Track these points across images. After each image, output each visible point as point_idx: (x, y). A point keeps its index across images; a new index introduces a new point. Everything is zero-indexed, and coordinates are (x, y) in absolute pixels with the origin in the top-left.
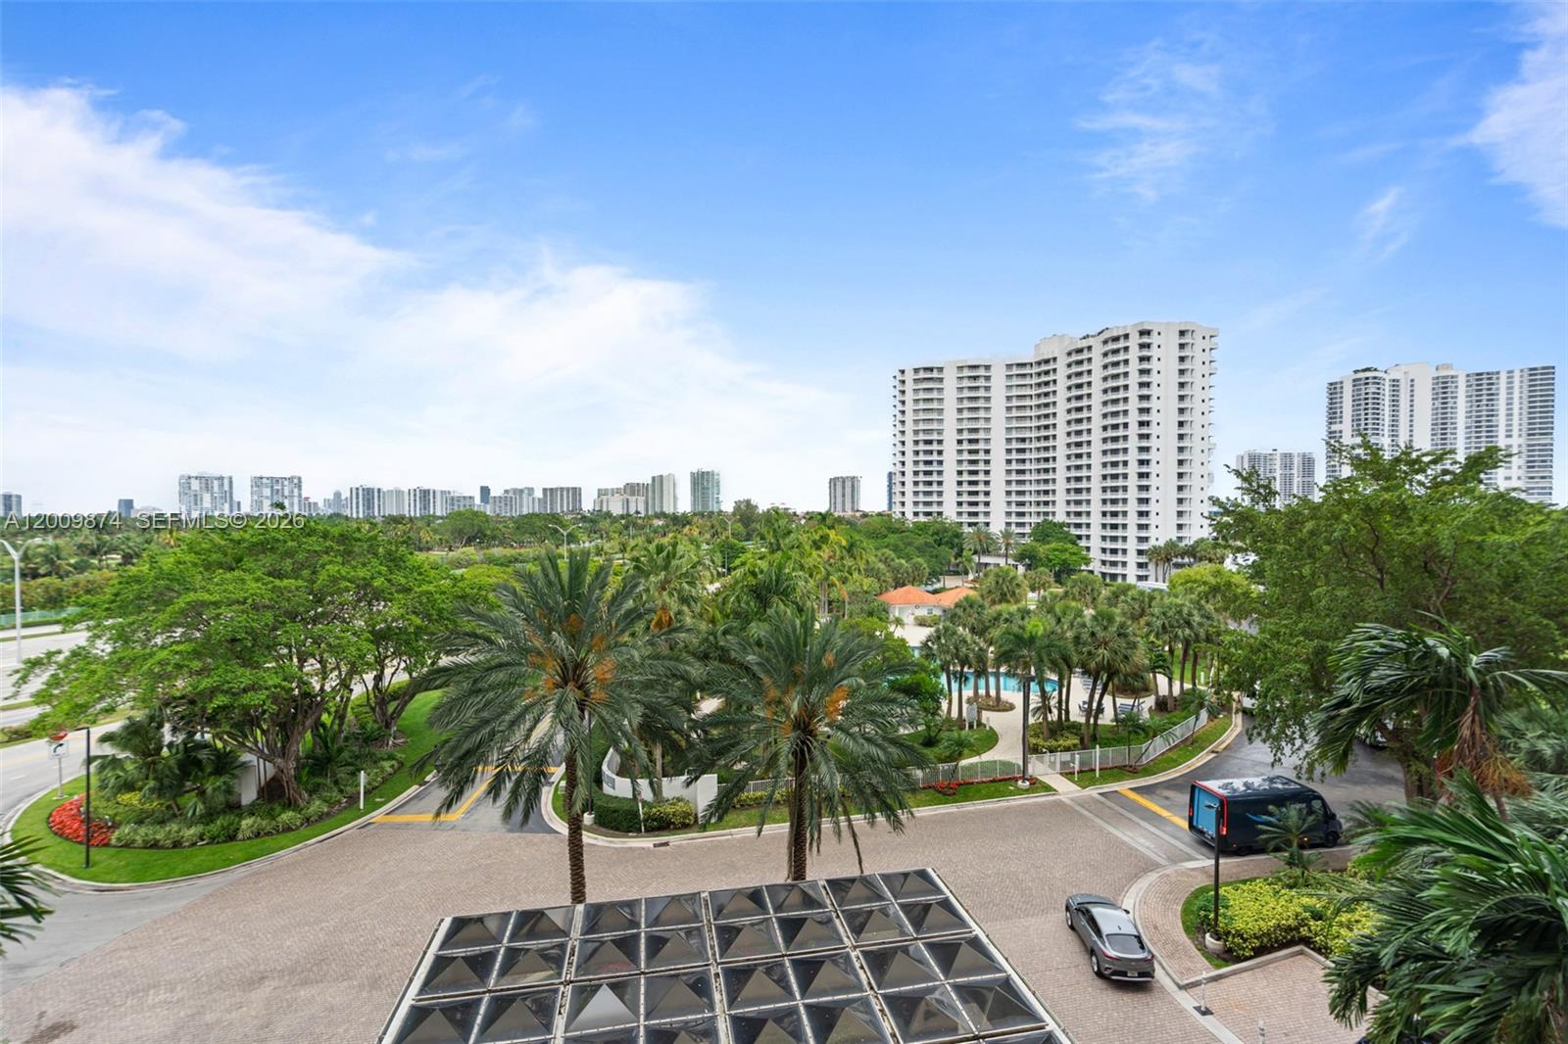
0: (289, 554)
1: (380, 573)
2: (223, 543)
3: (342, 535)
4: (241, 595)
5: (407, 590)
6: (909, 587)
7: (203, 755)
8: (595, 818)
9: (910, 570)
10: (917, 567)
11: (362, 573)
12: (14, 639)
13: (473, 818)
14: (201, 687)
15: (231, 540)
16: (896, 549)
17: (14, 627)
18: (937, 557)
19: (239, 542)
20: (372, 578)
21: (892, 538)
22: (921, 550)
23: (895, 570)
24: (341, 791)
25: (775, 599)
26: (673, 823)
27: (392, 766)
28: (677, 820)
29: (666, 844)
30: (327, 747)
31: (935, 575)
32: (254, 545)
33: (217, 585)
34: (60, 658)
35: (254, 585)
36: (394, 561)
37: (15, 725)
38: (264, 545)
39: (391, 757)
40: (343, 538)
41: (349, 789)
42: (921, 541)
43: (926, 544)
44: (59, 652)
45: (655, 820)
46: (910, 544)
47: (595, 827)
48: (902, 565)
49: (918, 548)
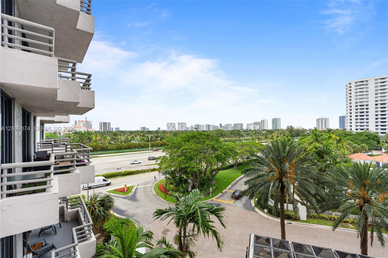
0: (198, 139)
1: (215, 143)
2: (186, 136)
3: (207, 135)
4: (191, 147)
5: (220, 148)
6: (359, 154)
7: (183, 179)
8: (268, 211)
9: (360, 148)
10: (363, 147)
11: (212, 143)
12: (149, 152)
13: (235, 204)
14: (186, 166)
15: (188, 136)
16: (351, 140)
17: (149, 150)
18: (369, 144)
19: (189, 136)
20: (215, 145)
21: (349, 137)
22: (363, 141)
23: (354, 148)
24: (206, 192)
25: (325, 156)
26: (292, 218)
27: (215, 187)
28: (294, 217)
29: (291, 223)
30: (204, 181)
31: (370, 150)
32: (192, 137)
33: (187, 145)
34: (161, 157)
35: (194, 145)
36: (218, 141)
37: (151, 168)
38: (194, 137)
39: (215, 185)
40: (208, 135)
41: (207, 191)
42: (362, 138)
43: (365, 139)
44: (161, 156)
45: (287, 216)
46: (357, 139)
47: (268, 213)
48: (356, 146)
49: (361, 141)
